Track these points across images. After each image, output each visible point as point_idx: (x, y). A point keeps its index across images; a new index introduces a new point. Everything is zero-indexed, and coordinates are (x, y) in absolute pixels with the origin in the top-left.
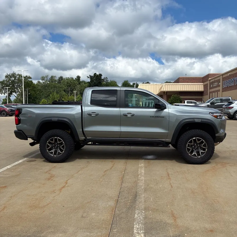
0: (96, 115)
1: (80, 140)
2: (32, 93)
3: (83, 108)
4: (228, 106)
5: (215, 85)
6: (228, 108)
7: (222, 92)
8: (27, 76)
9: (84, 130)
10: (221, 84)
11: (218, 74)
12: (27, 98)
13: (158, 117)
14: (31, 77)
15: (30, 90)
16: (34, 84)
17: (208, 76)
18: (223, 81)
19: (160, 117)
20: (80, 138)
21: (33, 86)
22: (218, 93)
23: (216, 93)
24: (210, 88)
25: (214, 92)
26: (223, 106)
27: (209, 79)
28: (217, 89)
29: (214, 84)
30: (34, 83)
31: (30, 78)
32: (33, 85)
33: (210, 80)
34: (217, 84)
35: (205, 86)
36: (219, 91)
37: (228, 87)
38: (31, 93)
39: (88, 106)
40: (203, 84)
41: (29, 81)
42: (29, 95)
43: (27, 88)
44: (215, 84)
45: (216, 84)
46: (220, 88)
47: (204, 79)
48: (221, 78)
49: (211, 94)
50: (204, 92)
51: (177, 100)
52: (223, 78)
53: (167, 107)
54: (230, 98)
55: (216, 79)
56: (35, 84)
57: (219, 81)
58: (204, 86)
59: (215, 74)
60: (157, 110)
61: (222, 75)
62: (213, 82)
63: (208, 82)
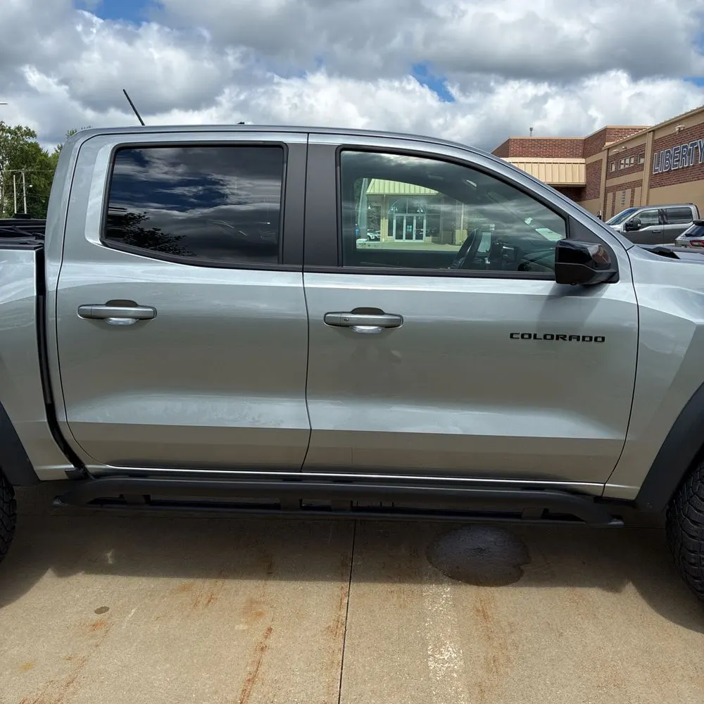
0: (142, 319)
1: (41, 477)
2: (40, 185)
3: (51, 267)
4: (695, 236)
5: (627, 166)
6: (697, 244)
7: (651, 187)
8: (19, 128)
9: (61, 418)
10: (646, 161)
11: (635, 130)
12: (25, 199)
13: (564, 337)
14: (33, 132)
15: (32, 173)
16: (46, 155)
17: (603, 135)
18: (653, 151)
19: (578, 338)
20: (36, 468)
21: (40, 161)
22: (633, 192)
23: (629, 191)
24: (609, 175)
25: (620, 187)
26: (679, 238)
27: (607, 144)
28: (633, 177)
29: (623, 162)
30: (44, 151)
31: (30, 134)
32: (40, 158)
33: (608, 149)
34: (632, 162)
35: (592, 170)
36: (639, 183)
37: (670, 170)
38: (37, 183)
39: (86, 254)
40: (583, 161)
41: (29, 144)
42: (29, 190)
43: (22, 166)
44: (627, 161)
45: (629, 161)
46: (645, 175)
47: (588, 146)
48: (648, 141)
49: (610, 195)
50: (588, 189)
52: (654, 142)
53: (623, 269)
54: (693, 208)
55: (630, 146)
56: (50, 155)
57: (639, 152)
58: (588, 167)
59: (625, 129)
60: (553, 290)
61: (652, 133)
62: (618, 154)
63: (602, 156)
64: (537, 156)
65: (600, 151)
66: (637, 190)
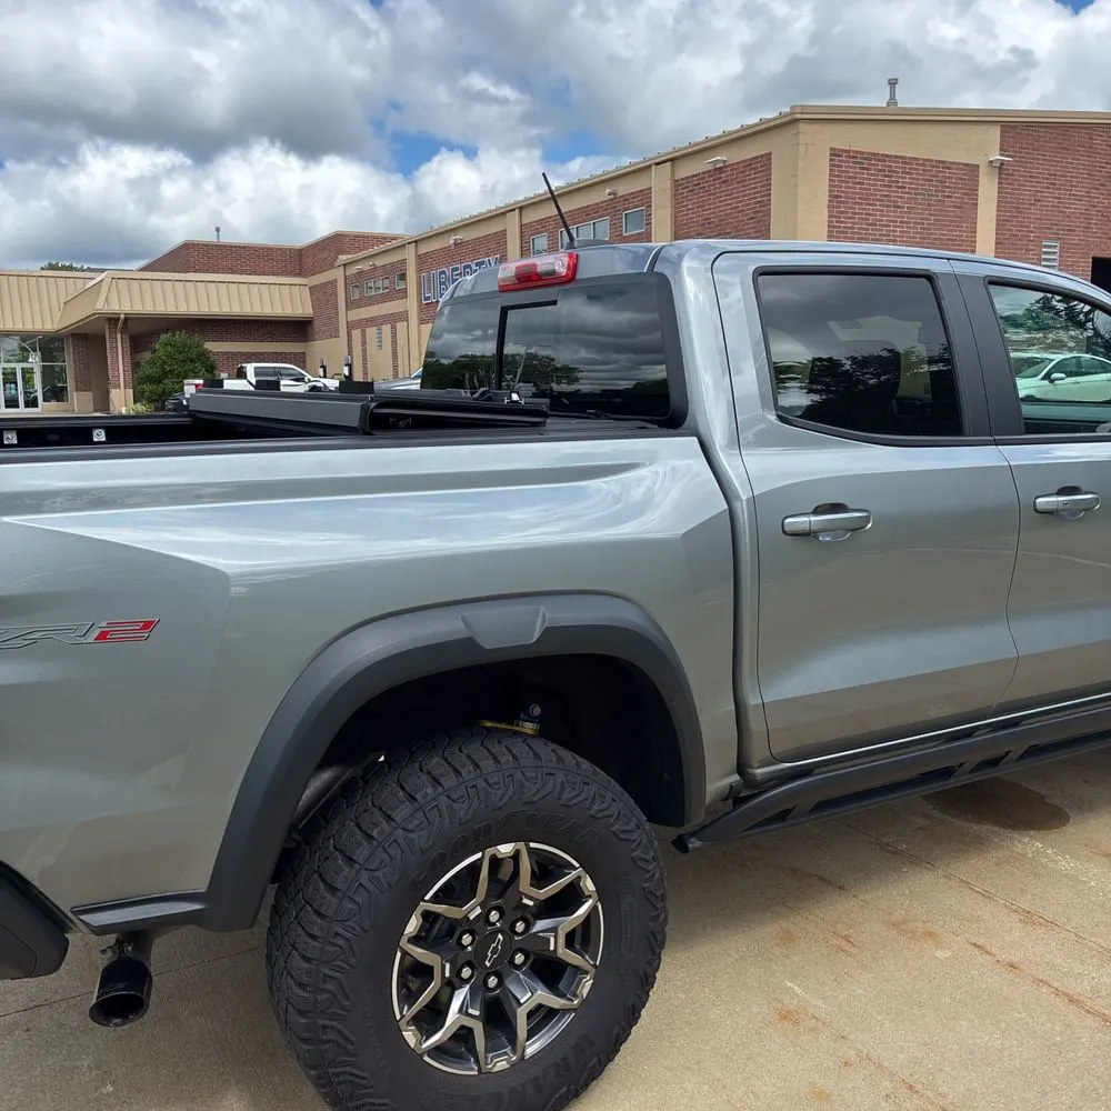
0: (854, 530)
5: (378, 291)
7: (421, 322)
9: (756, 699)
10: (409, 285)
11: (383, 239)
17: (336, 243)
18: (419, 270)
20: (708, 788)
22: (394, 329)
23: (386, 329)
24: (350, 305)
25: (372, 321)
27: (343, 258)
28: (392, 306)
29: (371, 284)
33: (345, 265)
34: (387, 285)
35: (322, 295)
36: (403, 316)
40: (304, 281)
44: (378, 284)
45: (382, 284)
46: (411, 304)
47: (306, 260)
48: (409, 256)
49: (356, 334)
50: (316, 323)
51: (192, 361)
52: (419, 257)
55: (379, 262)
57: (397, 272)
58: (313, 290)
61: (413, 244)
62: (361, 273)
63: (337, 274)
64: (233, 272)
65: (332, 266)
66: (401, 326)
